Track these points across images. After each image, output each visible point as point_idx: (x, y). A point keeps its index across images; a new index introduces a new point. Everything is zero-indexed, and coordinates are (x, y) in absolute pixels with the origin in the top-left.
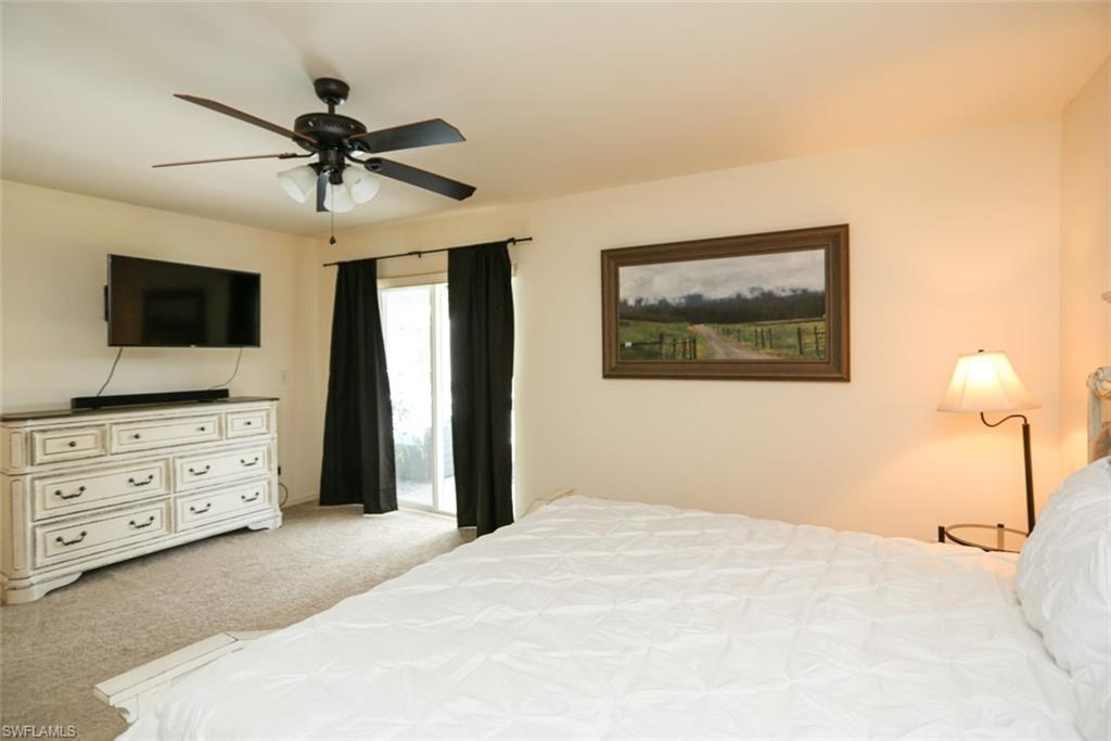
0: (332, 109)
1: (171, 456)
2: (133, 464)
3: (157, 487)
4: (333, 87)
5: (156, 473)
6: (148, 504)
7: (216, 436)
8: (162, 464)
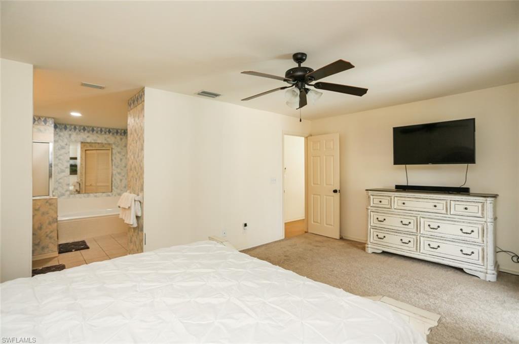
0: (299, 65)
1: (419, 216)
2: (401, 215)
3: (412, 228)
4: (299, 56)
5: (412, 222)
6: (407, 234)
7: (444, 211)
8: (415, 218)
